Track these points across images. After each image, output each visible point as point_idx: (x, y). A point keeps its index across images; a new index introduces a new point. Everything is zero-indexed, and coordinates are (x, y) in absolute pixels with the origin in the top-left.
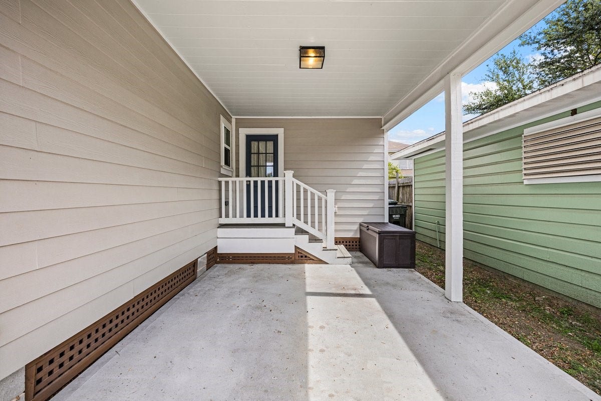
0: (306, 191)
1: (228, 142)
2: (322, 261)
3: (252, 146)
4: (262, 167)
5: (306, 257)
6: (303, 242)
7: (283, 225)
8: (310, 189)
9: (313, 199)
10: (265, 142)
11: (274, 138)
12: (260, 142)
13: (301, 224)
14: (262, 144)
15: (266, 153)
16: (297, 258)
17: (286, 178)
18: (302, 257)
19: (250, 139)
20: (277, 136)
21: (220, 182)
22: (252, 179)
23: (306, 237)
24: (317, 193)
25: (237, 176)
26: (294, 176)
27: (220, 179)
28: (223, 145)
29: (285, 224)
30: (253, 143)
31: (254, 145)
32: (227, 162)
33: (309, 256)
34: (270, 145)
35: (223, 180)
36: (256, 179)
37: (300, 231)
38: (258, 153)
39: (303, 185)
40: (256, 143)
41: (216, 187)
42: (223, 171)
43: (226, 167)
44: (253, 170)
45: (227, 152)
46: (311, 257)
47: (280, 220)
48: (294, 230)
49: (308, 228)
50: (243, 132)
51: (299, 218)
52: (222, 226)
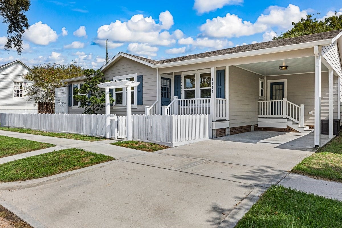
0: (292, 105)
1: (262, 87)
2: (298, 131)
3: (273, 87)
4: (277, 96)
5: (291, 130)
6: (290, 124)
7: (282, 118)
8: (294, 104)
9: (295, 109)
10: (279, 85)
11: (283, 83)
13: (290, 118)
14: (277, 86)
15: (279, 90)
16: (288, 130)
17: (284, 101)
18: (290, 129)
19: (272, 84)
20: (284, 82)
21: (259, 102)
22: (273, 101)
23: (292, 122)
24: (297, 106)
25: (267, 100)
26: (288, 100)
27: (259, 101)
28: (260, 89)
31: (274, 87)
32: (262, 95)
34: (281, 86)
35: (260, 101)
36: (275, 101)
37: (288, 120)
38: (276, 90)
39: (291, 103)
40: (275, 86)
41: (257, 104)
42: (260, 98)
43: (262, 97)
44: (274, 97)
45: (262, 91)
46: (293, 130)
47: (281, 116)
48: (286, 119)
49: (293, 119)
50: (269, 82)
51: (289, 115)
52: (259, 118)
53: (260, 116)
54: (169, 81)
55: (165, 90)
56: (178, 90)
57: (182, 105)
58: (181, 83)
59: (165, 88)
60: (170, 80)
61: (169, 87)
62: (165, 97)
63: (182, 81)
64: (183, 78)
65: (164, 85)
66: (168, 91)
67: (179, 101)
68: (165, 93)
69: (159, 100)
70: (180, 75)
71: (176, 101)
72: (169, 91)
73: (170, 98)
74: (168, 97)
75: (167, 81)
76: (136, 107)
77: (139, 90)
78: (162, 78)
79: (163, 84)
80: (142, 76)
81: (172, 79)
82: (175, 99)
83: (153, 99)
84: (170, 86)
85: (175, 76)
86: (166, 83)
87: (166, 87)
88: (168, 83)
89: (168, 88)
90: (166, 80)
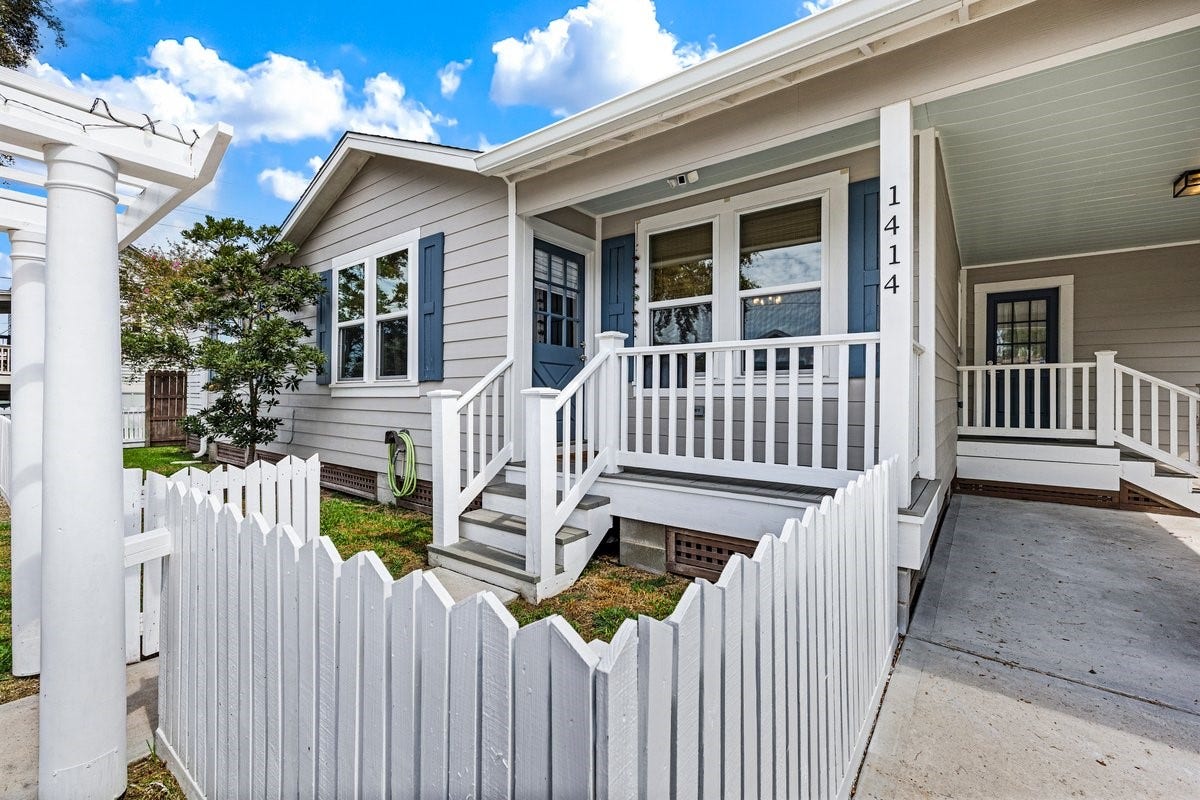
2: (1189, 510)
3: (1000, 311)
5: (1147, 500)
6: (1142, 476)
7: (1092, 443)
8: (1156, 383)
10: (1028, 302)
11: (1051, 294)
12: (1015, 303)
13: (1134, 443)
14: (1021, 308)
15: (1030, 322)
16: (1126, 500)
17: (1100, 364)
18: (1137, 499)
19: (993, 300)
22: (1006, 368)
23: (1148, 466)
24: (1175, 389)
26: (1117, 359)
27: (960, 368)
29: (1096, 440)
30: (1000, 306)
31: (1003, 310)
33: (1157, 499)
34: (1039, 307)
35: (966, 369)
37: (1128, 455)
38: (1012, 322)
39: (1138, 376)
40: (1007, 306)
44: (1001, 352)
46: (1162, 502)
47: (1085, 434)
48: (1117, 451)
49: (1152, 450)
50: (982, 291)
51: (1128, 430)
52: (962, 438)
53: (965, 430)
54: (574, 266)
55: (557, 309)
56: (615, 309)
57: (647, 384)
58: (635, 271)
59: (557, 299)
60: (580, 260)
61: (574, 294)
62: (556, 340)
63: (639, 264)
64: (643, 250)
65: (549, 283)
66: (570, 313)
67: (631, 359)
68: (557, 323)
69: (517, 355)
70: (632, 237)
71: (614, 361)
72: (576, 315)
73: (582, 347)
74: (570, 343)
75: (565, 267)
76: (416, 392)
77: (429, 307)
78: (539, 244)
79: (544, 277)
80: (442, 236)
81: (588, 257)
82: (604, 350)
83: (491, 348)
84: (581, 291)
85: (605, 242)
86: (560, 274)
87: (559, 291)
88: (573, 275)
89: (570, 301)
90: (560, 261)
